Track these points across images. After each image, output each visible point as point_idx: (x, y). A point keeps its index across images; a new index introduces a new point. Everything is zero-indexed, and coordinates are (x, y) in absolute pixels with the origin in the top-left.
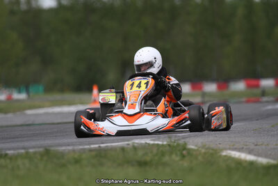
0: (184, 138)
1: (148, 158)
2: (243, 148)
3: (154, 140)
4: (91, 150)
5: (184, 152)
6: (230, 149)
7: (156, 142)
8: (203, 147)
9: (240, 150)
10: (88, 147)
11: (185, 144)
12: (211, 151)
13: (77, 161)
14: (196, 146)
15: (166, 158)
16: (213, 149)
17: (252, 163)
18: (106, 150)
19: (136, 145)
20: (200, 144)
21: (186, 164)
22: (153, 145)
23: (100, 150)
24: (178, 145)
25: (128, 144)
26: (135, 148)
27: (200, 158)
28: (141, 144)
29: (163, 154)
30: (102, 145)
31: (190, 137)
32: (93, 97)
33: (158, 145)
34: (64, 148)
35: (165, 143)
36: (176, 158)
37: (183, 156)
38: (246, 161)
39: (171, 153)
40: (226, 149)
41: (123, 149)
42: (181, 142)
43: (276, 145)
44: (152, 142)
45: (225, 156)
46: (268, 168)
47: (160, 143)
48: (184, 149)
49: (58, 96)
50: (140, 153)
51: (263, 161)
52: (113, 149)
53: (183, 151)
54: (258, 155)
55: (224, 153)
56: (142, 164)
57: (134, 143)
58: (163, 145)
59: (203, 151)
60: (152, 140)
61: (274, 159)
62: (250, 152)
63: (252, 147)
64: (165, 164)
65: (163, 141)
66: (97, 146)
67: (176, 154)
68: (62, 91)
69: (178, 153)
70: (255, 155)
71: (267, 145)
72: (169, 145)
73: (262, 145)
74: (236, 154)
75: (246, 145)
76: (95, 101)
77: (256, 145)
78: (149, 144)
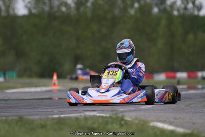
0: (122, 112)
1: (95, 126)
2: (165, 121)
3: (100, 113)
4: (53, 119)
5: (123, 122)
6: (156, 121)
7: (101, 115)
8: (136, 119)
9: (164, 122)
10: (51, 117)
11: (123, 116)
12: (142, 122)
13: (43, 126)
14: (131, 118)
15: (109, 126)
16: (143, 121)
17: (172, 132)
18: (64, 119)
19: (87, 116)
20: (134, 117)
22: (99, 116)
23: (60, 119)
24: (118, 117)
25: (81, 116)
26: (86, 118)
27: (134, 127)
28: (91, 115)
29: (107, 123)
30: (61, 116)
31: (126, 111)
32: (53, 82)
33: (103, 116)
34: (33, 117)
35: (108, 115)
36: (116, 126)
37: (122, 126)
38: (168, 130)
39: (112, 123)
40: (153, 121)
41: (77, 119)
42: (120, 115)
43: (190, 119)
44: (98, 115)
45: (153, 126)
46: (184, 136)
47: (104, 115)
48: (122, 119)
49: (27, 80)
50: (90, 122)
51: (181, 130)
52: (69, 118)
53: (121, 122)
54: (178, 126)
55: (152, 124)
56: (91, 130)
57: (85, 115)
58: (106, 117)
59: (137, 122)
60: (98, 113)
61: (188, 129)
62: (171, 124)
63: (172, 120)
65: (106, 114)
66: (57, 116)
67: (116, 124)
68: (30, 76)
69: (118, 123)
70: (175, 126)
71: (183, 119)
72: (111, 117)
73: (179, 119)
74: (160, 125)
75: (168, 119)
76: (55, 84)
77: (175, 119)
78: (96, 116)
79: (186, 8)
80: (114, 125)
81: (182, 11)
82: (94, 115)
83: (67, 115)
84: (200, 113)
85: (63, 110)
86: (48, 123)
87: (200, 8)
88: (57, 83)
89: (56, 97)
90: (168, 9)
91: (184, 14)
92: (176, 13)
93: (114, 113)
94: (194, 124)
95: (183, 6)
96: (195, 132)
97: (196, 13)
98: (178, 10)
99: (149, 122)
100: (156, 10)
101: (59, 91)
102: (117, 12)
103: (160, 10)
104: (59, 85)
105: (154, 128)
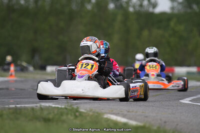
0: (76, 104)
1: (51, 116)
2: (118, 114)
3: (55, 104)
4: (10, 109)
5: (77, 114)
6: (109, 113)
7: (57, 106)
8: (91, 111)
10: (7, 106)
11: (78, 108)
12: (96, 114)
14: (85, 110)
15: (64, 117)
16: (97, 113)
17: (125, 124)
18: (20, 109)
19: (42, 107)
20: (88, 109)
21: (77, 122)
22: (55, 107)
23: (16, 108)
24: (73, 108)
25: (36, 106)
26: (42, 109)
27: (88, 118)
28: (46, 106)
29: (62, 114)
30: (17, 106)
31: (81, 103)
33: (58, 107)
35: (63, 107)
36: (71, 117)
37: (76, 117)
38: (121, 123)
39: (67, 114)
40: (107, 113)
41: (33, 109)
42: (75, 107)
43: (143, 112)
44: (54, 106)
45: (106, 118)
46: (137, 128)
47: (60, 106)
48: (77, 111)
50: (45, 113)
51: (133, 123)
52: (25, 108)
54: (130, 119)
55: (106, 116)
56: (47, 120)
57: (41, 105)
58: (61, 108)
59: (91, 113)
60: (53, 104)
61: (141, 122)
62: (124, 116)
63: (126, 113)
64: (63, 122)
65: (62, 105)
66: (14, 106)
67: (71, 115)
69: (73, 114)
70: (127, 118)
71: (136, 112)
72: (66, 108)
73: (133, 112)
74: (114, 117)
75: (121, 111)
76: (11, 75)
77: (128, 112)
78: (52, 107)
79: (141, 5)
80: (69, 116)
81: (137, 8)
82: (49, 106)
83: (23, 106)
84: (153, 106)
85: (19, 100)
86: (4, 112)
87: (155, 6)
88: (13, 73)
89: (13, 87)
90: (124, 5)
91: (139, 11)
92: (131, 9)
93: (70, 104)
94: (147, 117)
95: (139, 3)
96: (147, 125)
97: (151, 10)
98: (134, 7)
99: (103, 114)
100: (112, 6)
101: (16, 81)
102: (74, 7)
103: (116, 6)
104: (15, 76)
105: (108, 120)
